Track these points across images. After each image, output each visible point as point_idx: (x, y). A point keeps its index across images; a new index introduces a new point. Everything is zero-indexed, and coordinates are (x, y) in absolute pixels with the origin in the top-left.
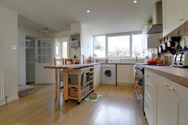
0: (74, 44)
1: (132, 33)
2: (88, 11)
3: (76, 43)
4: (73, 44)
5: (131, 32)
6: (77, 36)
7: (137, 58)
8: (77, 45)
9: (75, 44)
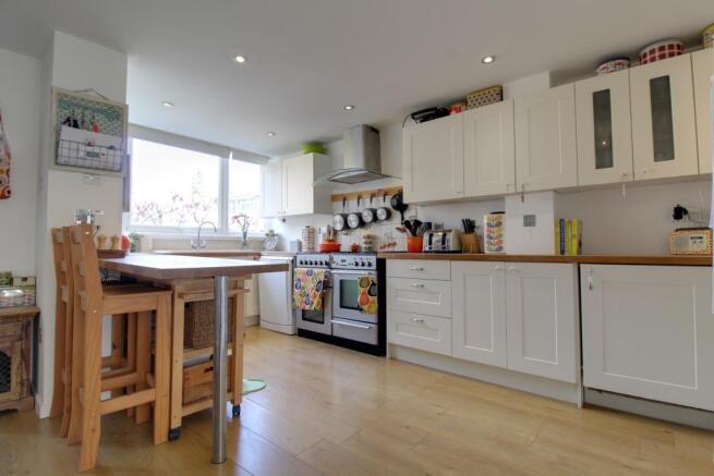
0: (96, 150)
1: (231, 155)
2: (240, 59)
3: (111, 148)
4: (90, 149)
5: (229, 149)
6: (101, 111)
7: (248, 236)
8: (111, 159)
9: (104, 151)
